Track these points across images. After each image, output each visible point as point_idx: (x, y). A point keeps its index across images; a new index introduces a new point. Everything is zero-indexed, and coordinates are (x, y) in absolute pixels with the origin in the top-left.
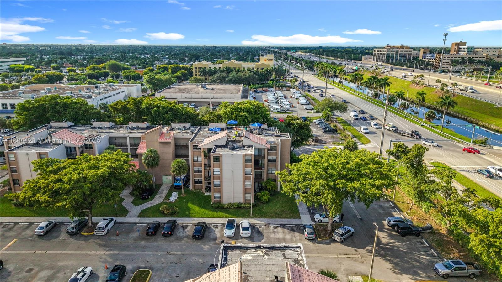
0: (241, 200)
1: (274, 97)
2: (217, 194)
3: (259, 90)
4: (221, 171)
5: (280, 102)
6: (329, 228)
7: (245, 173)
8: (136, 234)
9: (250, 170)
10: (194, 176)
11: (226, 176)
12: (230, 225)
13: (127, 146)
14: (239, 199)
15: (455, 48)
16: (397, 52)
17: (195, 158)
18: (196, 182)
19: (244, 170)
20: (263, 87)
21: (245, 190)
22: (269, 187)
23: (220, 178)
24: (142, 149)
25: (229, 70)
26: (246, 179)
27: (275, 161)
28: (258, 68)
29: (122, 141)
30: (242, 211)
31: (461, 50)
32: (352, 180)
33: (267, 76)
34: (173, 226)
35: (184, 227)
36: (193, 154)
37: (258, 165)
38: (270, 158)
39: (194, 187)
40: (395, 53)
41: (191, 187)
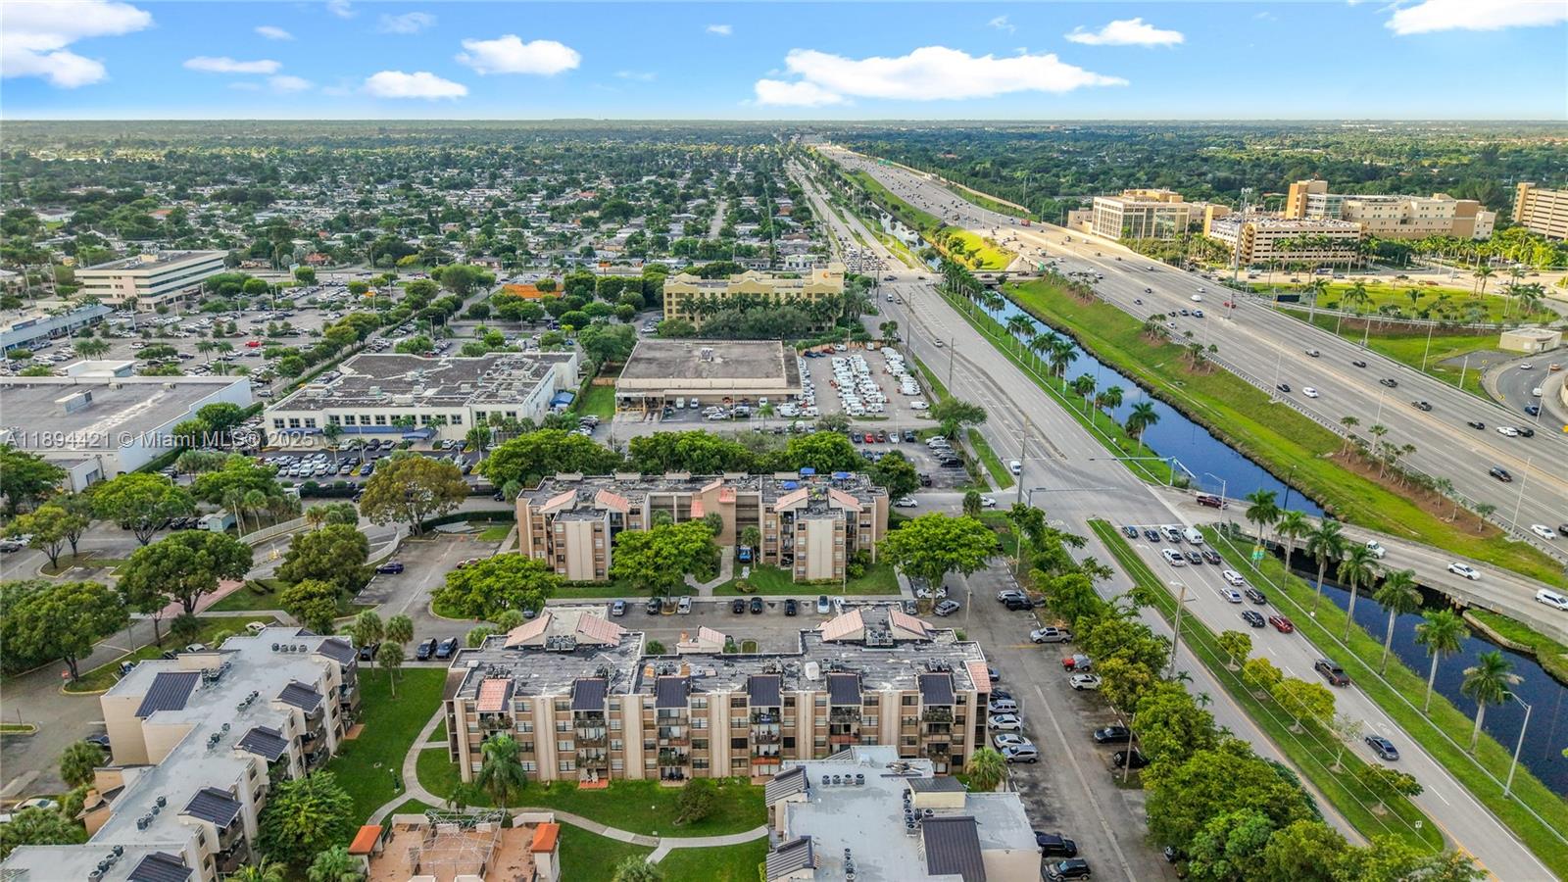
0: (829, 576)
1: (850, 373)
2: (801, 569)
3: (814, 350)
4: (806, 540)
5: (863, 390)
6: (933, 603)
7: (836, 543)
8: (722, 613)
9: (842, 539)
10: (766, 546)
11: (813, 547)
12: (824, 601)
13: (672, 506)
14: (827, 574)
15: (1298, 200)
16: (1150, 210)
17: (768, 523)
18: (767, 554)
19: (834, 539)
20: (824, 342)
21: (835, 563)
22: (863, 559)
23: (804, 549)
24: (696, 512)
25: (745, 302)
26: (836, 549)
27: (869, 526)
28: (809, 295)
29: (668, 502)
30: (833, 587)
31: (1311, 203)
32: (950, 551)
33: (829, 312)
34: (758, 602)
35: (772, 605)
36: (766, 518)
37: (850, 533)
38: (863, 523)
39: (765, 560)
40: (1144, 214)
41: (762, 561)
